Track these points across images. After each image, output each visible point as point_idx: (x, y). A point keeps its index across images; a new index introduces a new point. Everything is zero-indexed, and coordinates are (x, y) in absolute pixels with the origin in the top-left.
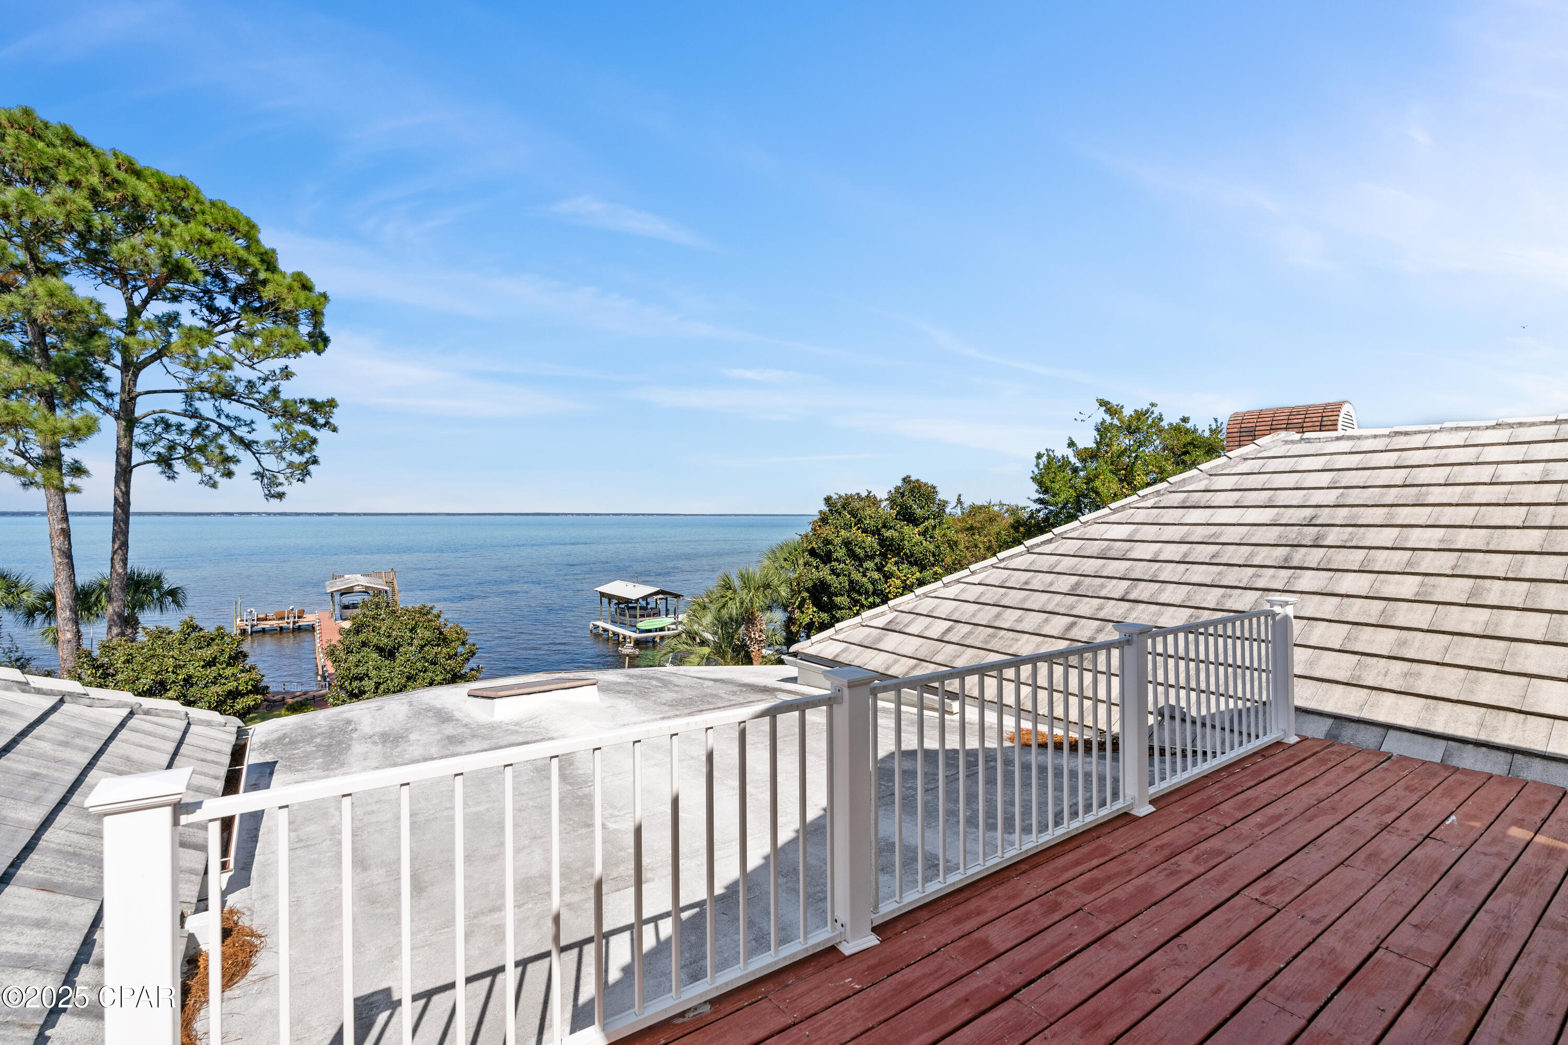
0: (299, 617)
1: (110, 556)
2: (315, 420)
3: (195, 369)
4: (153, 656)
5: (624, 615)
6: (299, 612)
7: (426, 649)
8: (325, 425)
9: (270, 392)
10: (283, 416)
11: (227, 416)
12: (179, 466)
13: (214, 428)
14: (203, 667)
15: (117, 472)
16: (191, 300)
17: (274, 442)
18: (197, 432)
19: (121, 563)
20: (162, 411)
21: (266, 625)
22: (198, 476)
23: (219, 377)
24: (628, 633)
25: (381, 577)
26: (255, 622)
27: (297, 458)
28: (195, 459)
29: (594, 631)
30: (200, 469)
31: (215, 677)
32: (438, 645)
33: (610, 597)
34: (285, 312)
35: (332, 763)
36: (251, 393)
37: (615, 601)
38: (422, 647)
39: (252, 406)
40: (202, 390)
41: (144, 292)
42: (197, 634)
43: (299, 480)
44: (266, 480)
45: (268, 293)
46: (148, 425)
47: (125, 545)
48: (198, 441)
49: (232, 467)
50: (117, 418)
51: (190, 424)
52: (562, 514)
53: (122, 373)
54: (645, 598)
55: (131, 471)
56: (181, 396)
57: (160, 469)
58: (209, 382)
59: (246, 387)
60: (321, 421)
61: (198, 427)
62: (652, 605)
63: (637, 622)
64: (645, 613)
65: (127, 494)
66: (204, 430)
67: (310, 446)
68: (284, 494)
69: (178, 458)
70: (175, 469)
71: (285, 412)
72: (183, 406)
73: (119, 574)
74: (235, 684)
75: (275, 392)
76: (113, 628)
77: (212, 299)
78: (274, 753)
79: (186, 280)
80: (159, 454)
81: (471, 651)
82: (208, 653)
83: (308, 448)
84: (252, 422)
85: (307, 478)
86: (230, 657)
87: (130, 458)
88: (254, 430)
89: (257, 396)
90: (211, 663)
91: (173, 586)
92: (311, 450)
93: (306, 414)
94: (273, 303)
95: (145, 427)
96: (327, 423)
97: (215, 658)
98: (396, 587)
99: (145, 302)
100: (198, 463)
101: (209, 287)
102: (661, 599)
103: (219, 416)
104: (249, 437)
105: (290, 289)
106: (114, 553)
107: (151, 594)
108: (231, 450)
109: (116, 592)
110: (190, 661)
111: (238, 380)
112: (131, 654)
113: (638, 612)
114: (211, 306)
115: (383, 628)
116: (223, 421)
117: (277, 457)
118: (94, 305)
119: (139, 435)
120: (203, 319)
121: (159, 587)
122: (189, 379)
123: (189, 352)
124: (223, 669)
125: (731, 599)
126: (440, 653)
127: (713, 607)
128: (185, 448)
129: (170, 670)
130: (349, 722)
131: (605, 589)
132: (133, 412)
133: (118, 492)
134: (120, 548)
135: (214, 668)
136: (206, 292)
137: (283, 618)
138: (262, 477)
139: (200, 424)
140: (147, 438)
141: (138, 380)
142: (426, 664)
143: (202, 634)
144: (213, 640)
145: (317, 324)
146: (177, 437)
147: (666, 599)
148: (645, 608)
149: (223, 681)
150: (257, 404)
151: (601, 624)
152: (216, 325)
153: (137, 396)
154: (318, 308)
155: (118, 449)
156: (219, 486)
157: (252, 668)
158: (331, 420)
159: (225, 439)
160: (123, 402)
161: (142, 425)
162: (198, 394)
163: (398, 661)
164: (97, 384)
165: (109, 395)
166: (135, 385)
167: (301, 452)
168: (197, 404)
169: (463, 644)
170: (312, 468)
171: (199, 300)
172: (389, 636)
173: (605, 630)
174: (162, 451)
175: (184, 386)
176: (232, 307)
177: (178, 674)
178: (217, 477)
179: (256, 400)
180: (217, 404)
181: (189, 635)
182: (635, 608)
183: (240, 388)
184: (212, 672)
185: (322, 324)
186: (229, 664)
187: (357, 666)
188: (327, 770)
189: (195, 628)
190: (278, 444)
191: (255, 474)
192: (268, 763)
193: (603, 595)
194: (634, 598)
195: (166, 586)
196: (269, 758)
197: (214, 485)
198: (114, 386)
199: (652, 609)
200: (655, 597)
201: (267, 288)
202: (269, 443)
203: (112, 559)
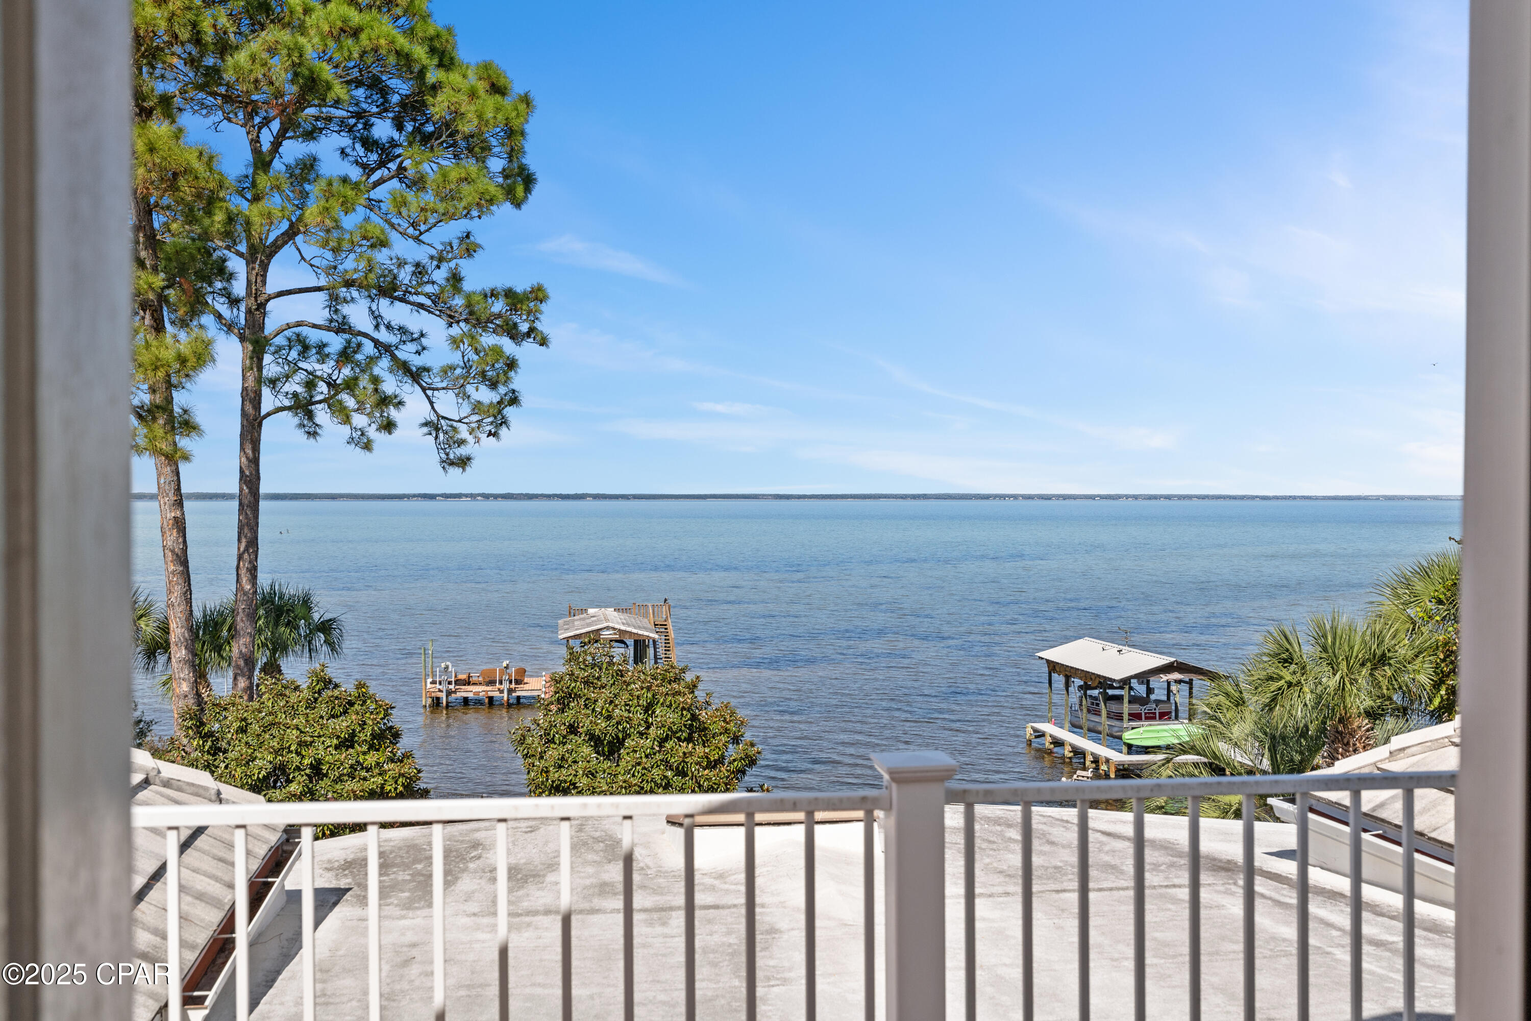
0: (518, 682)
1: (235, 563)
2: (515, 325)
3: (335, 251)
4: (272, 724)
5: (1098, 713)
6: (517, 672)
7: (669, 745)
8: (528, 334)
9: (448, 280)
10: (466, 321)
11: (389, 327)
12: (322, 415)
13: (369, 348)
14: (337, 748)
15: (243, 426)
16: (338, 132)
17: (452, 368)
18: (345, 356)
19: (248, 575)
20: (299, 324)
21: (470, 692)
22: (346, 430)
23: (369, 260)
24: (1103, 751)
25: (646, 615)
26: (452, 687)
27: (485, 395)
28: (340, 402)
29: (1036, 743)
30: (347, 420)
31: (352, 767)
32: (689, 739)
33: (1069, 673)
34: (468, 137)
35: (420, 899)
36: (420, 284)
37: (1078, 682)
38: (663, 741)
39: (421, 306)
40: (349, 284)
41: (276, 125)
42: (330, 693)
43: (490, 434)
44: (441, 435)
45: (439, 106)
46: (280, 349)
47: (253, 543)
48: (347, 371)
49: (393, 413)
50: (242, 339)
51: (336, 342)
52: (995, 497)
53: (248, 264)
54: (1144, 677)
55: (260, 425)
56: (322, 297)
57: (296, 420)
58: (356, 270)
59: (414, 273)
60: (524, 327)
61: (345, 348)
62: (1159, 694)
63: (1122, 730)
64: (1142, 710)
65: (255, 461)
66: (355, 352)
67: (505, 373)
68: (469, 459)
69: (320, 402)
70: (318, 420)
71: (471, 313)
72: (326, 313)
73: (245, 594)
74: (380, 780)
75: (455, 279)
76: (240, 678)
77: (368, 126)
78: (354, 878)
79: (324, 100)
80: (295, 395)
81: (747, 756)
82: (342, 725)
83: (502, 377)
84: (422, 335)
85: (503, 431)
86: (374, 736)
87: (260, 403)
88: (424, 349)
89: (429, 289)
90: (348, 742)
91: (327, 616)
92: (507, 380)
93: (499, 316)
94: (447, 125)
95: (276, 352)
96: (532, 330)
97: (353, 734)
98: (672, 635)
99: (276, 145)
100: (345, 408)
101: (364, 106)
102: (1179, 682)
103: (377, 327)
104: (416, 361)
105: (473, 95)
106: (240, 557)
107: (297, 628)
108: (389, 386)
109: (243, 624)
110: (320, 736)
111: (401, 264)
112: (245, 719)
113: (1126, 708)
114: (367, 138)
115: (600, 703)
116: (384, 336)
117: (457, 395)
118: (205, 159)
119: (271, 367)
120: (357, 162)
121: (307, 617)
122: (330, 268)
123: (328, 222)
124: (364, 753)
125: (1290, 685)
126: (691, 754)
127: (1255, 702)
128: (329, 384)
129: (293, 748)
130: (476, 845)
131: (1059, 654)
132: (262, 327)
133: (244, 459)
134: (246, 549)
135: (351, 751)
136: (359, 115)
137: (492, 683)
138: (437, 429)
139: (349, 342)
140: (279, 369)
141: (268, 274)
142: (669, 774)
143: (336, 693)
144: (351, 704)
145: (513, 154)
146: (317, 366)
147: (1190, 683)
148: (1143, 701)
149: (364, 774)
150: (428, 302)
151: (1048, 728)
152: (373, 171)
153: (268, 301)
154: (516, 123)
155: (244, 389)
156: (375, 446)
157: (407, 756)
158: (538, 325)
159: (382, 367)
160: (249, 311)
161: (272, 349)
162: (343, 292)
163: (623, 763)
164: (219, 285)
165: (234, 302)
166: (264, 282)
167: (493, 385)
168: (346, 309)
169: (736, 740)
170: (509, 411)
171: (351, 130)
172: (609, 718)
173: (1058, 743)
174: (300, 389)
175: (323, 282)
176: (396, 135)
177: (303, 757)
178: (372, 432)
179: (428, 296)
180: (374, 307)
181: (319, 692)
182: (1119, 698)
183: (405, 276)
184: (347, 757)
185: (522, 151)
186: (372, 747)
187: (560, 767)
188: (408, 909)
189: (328, 683)
190: (458, 371)
191: (426, 424)
192: (340, 889)
193: (1053, 667)
194: (1118, 677)
195: (316, 616)
196: (343, 883)
197: (367, 446)
198: (239, 288)
199: (1157, 702)
200: (1164, 678)
201: (439, 98)
202: (447, 370)
203: (238, 568)
